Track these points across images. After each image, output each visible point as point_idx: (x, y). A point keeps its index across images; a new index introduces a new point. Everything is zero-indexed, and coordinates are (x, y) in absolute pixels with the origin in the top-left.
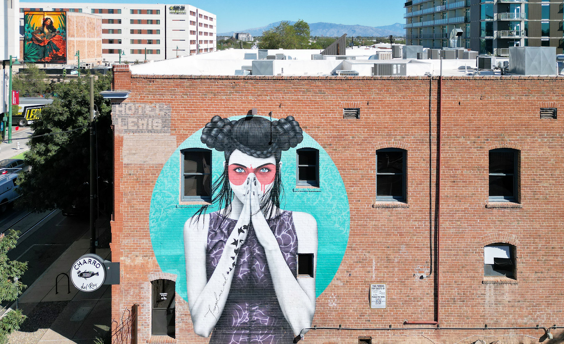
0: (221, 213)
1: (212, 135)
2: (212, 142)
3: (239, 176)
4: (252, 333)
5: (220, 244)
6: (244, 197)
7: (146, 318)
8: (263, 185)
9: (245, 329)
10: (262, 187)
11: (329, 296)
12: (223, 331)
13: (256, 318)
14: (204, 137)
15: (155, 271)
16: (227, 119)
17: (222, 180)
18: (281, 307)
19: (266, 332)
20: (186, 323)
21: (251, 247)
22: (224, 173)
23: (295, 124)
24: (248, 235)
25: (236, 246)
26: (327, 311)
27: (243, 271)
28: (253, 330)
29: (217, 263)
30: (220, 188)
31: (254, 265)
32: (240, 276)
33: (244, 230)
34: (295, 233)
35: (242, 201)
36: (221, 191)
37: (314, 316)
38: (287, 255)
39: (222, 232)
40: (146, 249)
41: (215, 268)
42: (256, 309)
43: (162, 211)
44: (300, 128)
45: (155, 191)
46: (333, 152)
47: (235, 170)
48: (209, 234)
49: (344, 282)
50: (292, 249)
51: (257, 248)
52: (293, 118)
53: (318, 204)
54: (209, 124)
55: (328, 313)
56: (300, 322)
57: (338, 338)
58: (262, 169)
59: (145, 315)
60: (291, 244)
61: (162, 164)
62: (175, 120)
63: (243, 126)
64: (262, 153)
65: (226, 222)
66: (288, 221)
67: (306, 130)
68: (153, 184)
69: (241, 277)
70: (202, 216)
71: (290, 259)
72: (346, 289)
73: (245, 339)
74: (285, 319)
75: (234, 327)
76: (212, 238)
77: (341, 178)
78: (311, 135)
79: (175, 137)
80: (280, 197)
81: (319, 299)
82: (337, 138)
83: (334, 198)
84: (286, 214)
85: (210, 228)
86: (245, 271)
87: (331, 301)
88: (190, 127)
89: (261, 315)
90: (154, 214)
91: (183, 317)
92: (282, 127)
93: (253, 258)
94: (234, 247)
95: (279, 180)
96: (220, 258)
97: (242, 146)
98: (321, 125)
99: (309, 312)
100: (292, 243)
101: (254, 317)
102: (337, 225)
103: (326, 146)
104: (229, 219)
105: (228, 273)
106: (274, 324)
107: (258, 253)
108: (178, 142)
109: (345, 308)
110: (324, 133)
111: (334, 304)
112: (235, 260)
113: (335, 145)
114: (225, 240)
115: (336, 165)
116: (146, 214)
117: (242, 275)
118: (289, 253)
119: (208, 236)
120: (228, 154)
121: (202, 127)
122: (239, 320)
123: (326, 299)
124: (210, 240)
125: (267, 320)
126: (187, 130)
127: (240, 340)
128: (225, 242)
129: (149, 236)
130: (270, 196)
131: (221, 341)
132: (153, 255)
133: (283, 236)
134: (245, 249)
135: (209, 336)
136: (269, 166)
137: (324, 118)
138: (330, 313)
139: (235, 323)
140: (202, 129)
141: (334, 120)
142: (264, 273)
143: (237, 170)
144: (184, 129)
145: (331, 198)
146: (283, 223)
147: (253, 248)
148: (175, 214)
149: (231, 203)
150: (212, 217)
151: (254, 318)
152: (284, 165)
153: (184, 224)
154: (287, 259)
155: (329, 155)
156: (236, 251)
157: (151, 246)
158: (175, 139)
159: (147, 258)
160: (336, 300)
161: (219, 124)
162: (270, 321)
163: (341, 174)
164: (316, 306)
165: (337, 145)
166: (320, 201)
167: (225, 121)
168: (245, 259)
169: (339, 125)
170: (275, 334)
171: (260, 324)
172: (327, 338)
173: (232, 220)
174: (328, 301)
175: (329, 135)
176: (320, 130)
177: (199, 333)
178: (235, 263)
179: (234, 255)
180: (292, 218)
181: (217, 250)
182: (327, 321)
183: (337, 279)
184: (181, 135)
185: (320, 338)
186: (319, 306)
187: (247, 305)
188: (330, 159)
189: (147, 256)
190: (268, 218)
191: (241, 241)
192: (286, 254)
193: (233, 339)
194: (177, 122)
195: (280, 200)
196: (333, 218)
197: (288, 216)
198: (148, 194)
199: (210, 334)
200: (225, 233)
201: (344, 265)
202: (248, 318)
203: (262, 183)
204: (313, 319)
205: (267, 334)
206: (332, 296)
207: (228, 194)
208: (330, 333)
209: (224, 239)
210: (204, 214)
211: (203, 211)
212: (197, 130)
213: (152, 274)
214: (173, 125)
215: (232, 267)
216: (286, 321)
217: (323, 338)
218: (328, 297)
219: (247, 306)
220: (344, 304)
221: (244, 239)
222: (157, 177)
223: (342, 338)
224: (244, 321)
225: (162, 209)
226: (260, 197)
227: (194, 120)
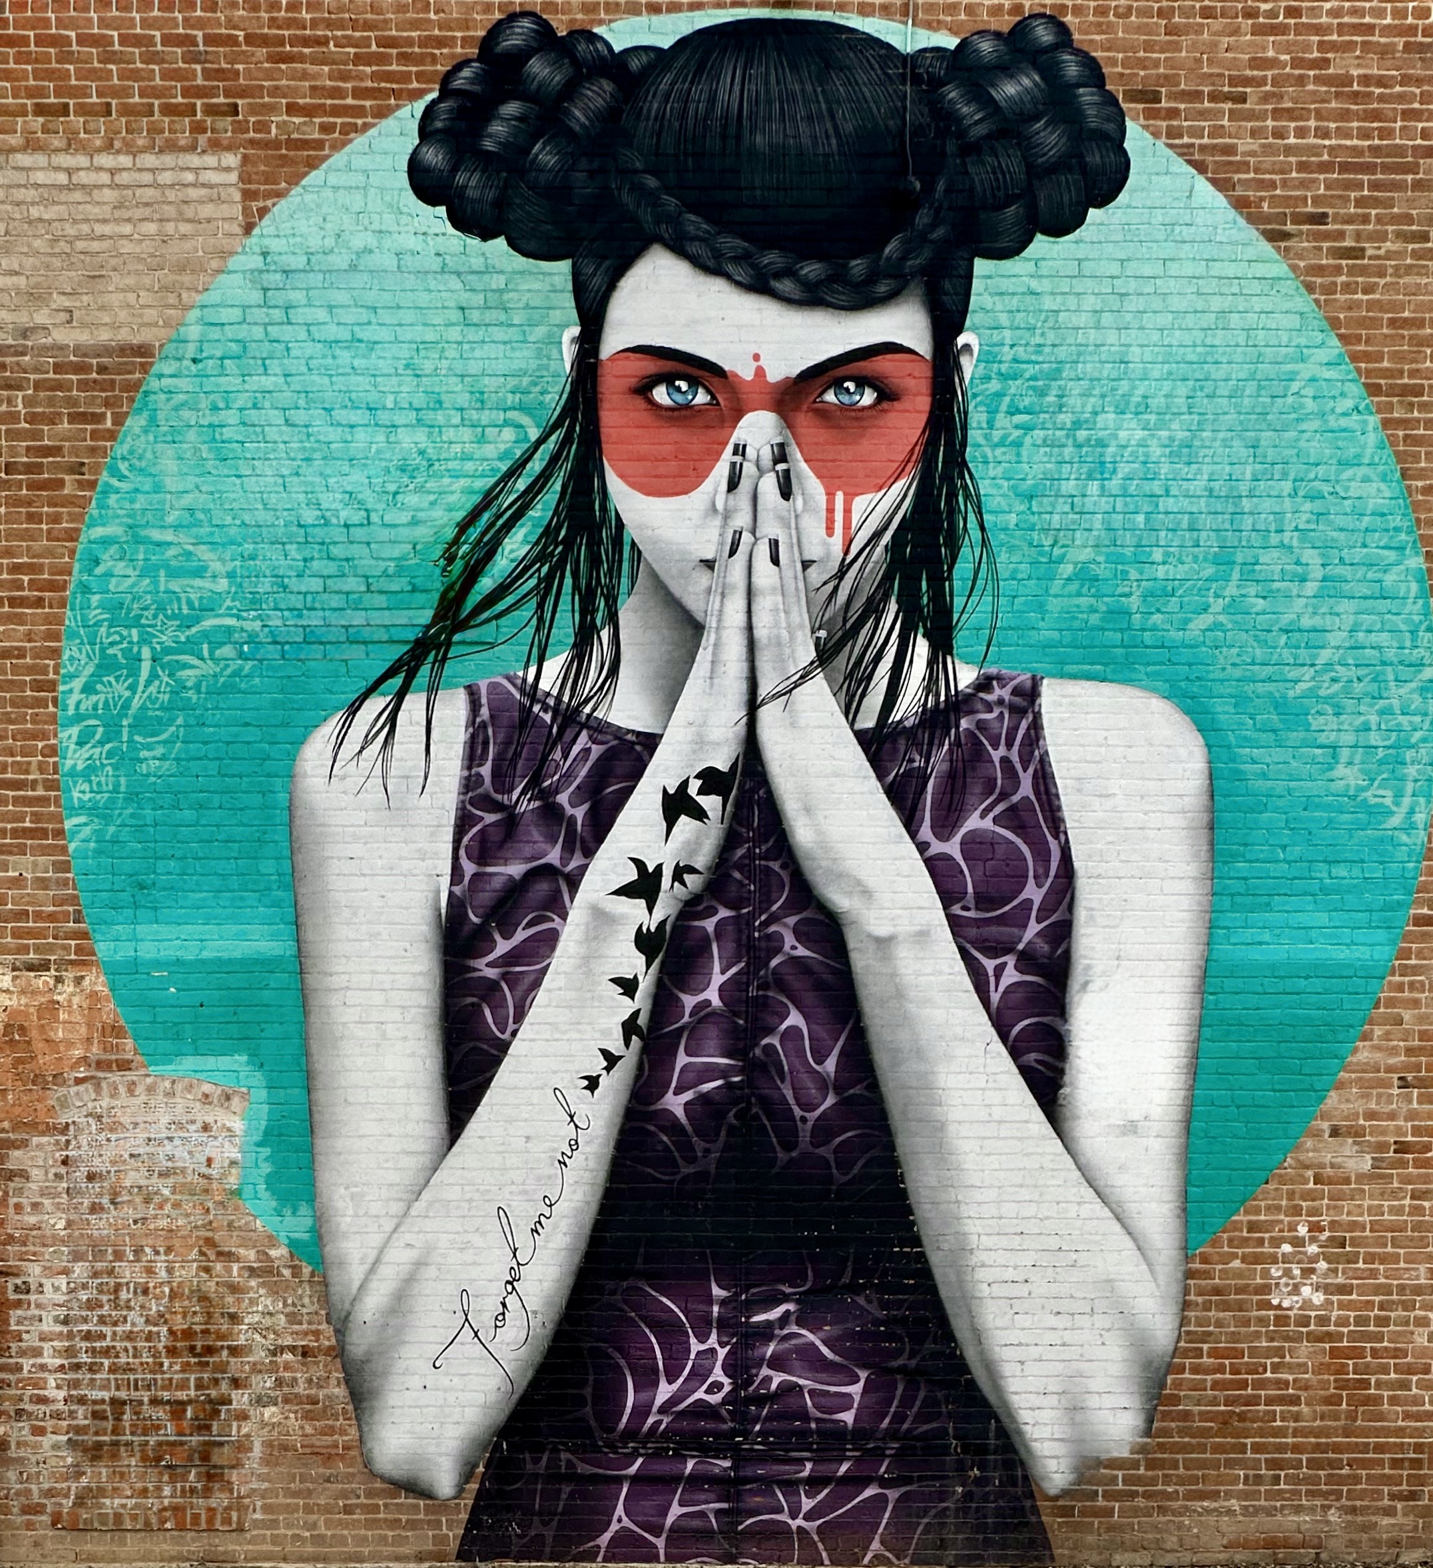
0: (544, 685)
1: (489, 145)
2: (490, 195)
3: (675, 434)
4: (748, 1472)
5: (542, 888)
6: (703, 579)
7: (43, 1367)
8: (839, 497)
9: (706, 1451)
10: (830, 510)
11: (1276, 1242)
12: (553, 1463)
13: (778, 1378)
14: (433, 156)
15: (99, 1065)
16: (593, 38)
17: (554, 460)
18: (950, 1309)
19: (844, 1468)
20: (311, 1408)
21: (752, 916)
22: (569, 410)
23: (1072, 69)
24: (730, 841)
25: (650, 909)
26: (1257, 1335)
27: (691, 1076)
28: (762, 1459)
29: (520, 1016)
30: (542, 511)
31: (770, 1031)
32: (676, 1103)
33: (701, 800)
34: (1056, 823)
35: (694, 603)
36: (549, 533)
37: (1171, 1368)
38: (999, 970)
39: (551, 813)
40: (38, 916)
41: (504, 1047)
42: (784, 1319)
43: (146, 666)
44: (1112, 100)
45: (98, 532)
46: (1338, 270)
47: (643, 389)
48: (463, 823)
49: (1382, 1147)
50: (1033, 928)
51: (792, 920)
52: (1063, 30)
53: (1217, 626)
54: (466, 73)
55: (1269, 1353)
56: (1075, 1410)
57: (1326, 1508)
58: (838, 384)
59: (37, 1352)
60: (1023, 896)
61: (143, 349)
62: (232, 41)
63: (700, 91)
64: (838, 277)
65: (576, 749)
66: (1009, 745)
67: (1150, 114)
68: (81, 485)
69: (680, 1112)
70: (414, 705)
71: (1019, 995)
72: (1394, 1195)
73: (702, 1515)
74: (972, 1384)
75: (631, 1433)
76: (485, 851)
77: (1388, 451)
78: (1185, 152)
79: (232, 159)
80: (957, 584)
81: (1205, 1259)
82: (1369, 168)
83: (1331, 587)
84: (999, 692)
85: (470, 784)
86: (708, 1072)
87: (1287, 1273)
88: (337, 93)
89: (811, 1360)
90: (88, 689)
91: (287, 1367)
92: (979, 94)
93: (764, 986)
94: (635, 912)
95: (957, 462)
96: (537, 984)
97: (693, 222)
98: (1262, 82)
99: (1138, 1340)
100: (1034, 893)
101: (765, 1371)
102: (1348, 776)
103: (1289, 227)
104: (599, 729)
105: (592, 1083)
106: (899, 1418)
107: (801, 951)
108: (248, 195)
109: (1383, 1321)
110: (1279, 134)
111: (1306, 1291)
112: (642, 1000)
113: (1350, 220)
114: (573, 864)
115: (1355, 358)
116: (38, 686)
117: (688, 1096)
118: (1010, 960)
119: (457, 842)
120: (597, 282)
121: (417, 95)
122: (665, 1390)
123: (1257, 1259)
124: (469, 868)
125: (856, 1390)
126: (309, 112)
127: (669, 1520)
128: (574, 882)
129: (60, 833)
130: (888, 578)
131: (545, 1524)
132: (85, 958)
133: (974, 845)
134: (709, 925)
135: (460, 1491)
136: (883, 365)
137: (1281, 30)
138: (1279, 1352)
139: (641, 1411)
140: (420, 106)
141: (1349, 47)
142: (839, 1088)
143: (661, 394)
144: (292, 109)
145: (1311, 588)
146: (977, 754)
147: (766, 924)
148: (229, 689)
149: (613, 618)
150: (485, 712)
151: (768, 1379)
152: (988, 357)
153: (293, 757)
154: (995, 997)
155: (1310, 288)
156: (646, 942)
157: (74, 900)
158: (233, 177)
159: (47, 978)
160: (1322, 1265)
161: (538, 68)
162: (873, 1398)
163: (1386, 424)
164: (1186, 1305)
165: (1365, 219)
166: (1234, 607)
167: (582, 47)
168: (712, 995)
169: (1381, 82)
170: (907, 1481)
171: (805, 1416)
172: (1257, 1511)
173: (619, 733)
174: (1266, 1274)
175: (1315, 150)
176: (1251, 116)
177: (396, 1473)
178: (642, 1021)
179: (633, 963)
180: (1036, 726)
181: (521, 935)
182: (1254, 1401)
183: (1335, 1132)
184: (276, 144)
185: (1208, 1511)
186: (1207, 1307)
187: (717, 1291)
188: (1316, 319)
189: (44, 966)
190: (868, 721)
191: (679, 873)
192: (989, 964)
193: (620, 1510)
194: (246, 58)
195: (958, 602)
196: (1324, 724)
197: (1013, 709)
198: (50, 553)
199: (467, 1476)
200: (572, 820)
201: (1387, 1036)
202: (726, 1381)
203: (831, 480)
204: (1163, 1386)
205: (856, 1481)
206: (1298, 1242)
207: (595, 562)
208: (1276, 1480)
209: (565, 860)
210: (432, 690)
211: (425, 670)
212: (382, 113)
213: (78, 1081)
214: (220, 74)
215: (615, 1045)
216: (985, 1403)
217: (1230, 1512)
218: (1267, 1249)
219: (723, 1303)
220: (1378, 1289)
221: (701, 861)
222: (112, 436)
223: (1353, 1510)
224: (700, 1394)
225: (146, 653)
226: (816, 575)
227: (366, 42)
